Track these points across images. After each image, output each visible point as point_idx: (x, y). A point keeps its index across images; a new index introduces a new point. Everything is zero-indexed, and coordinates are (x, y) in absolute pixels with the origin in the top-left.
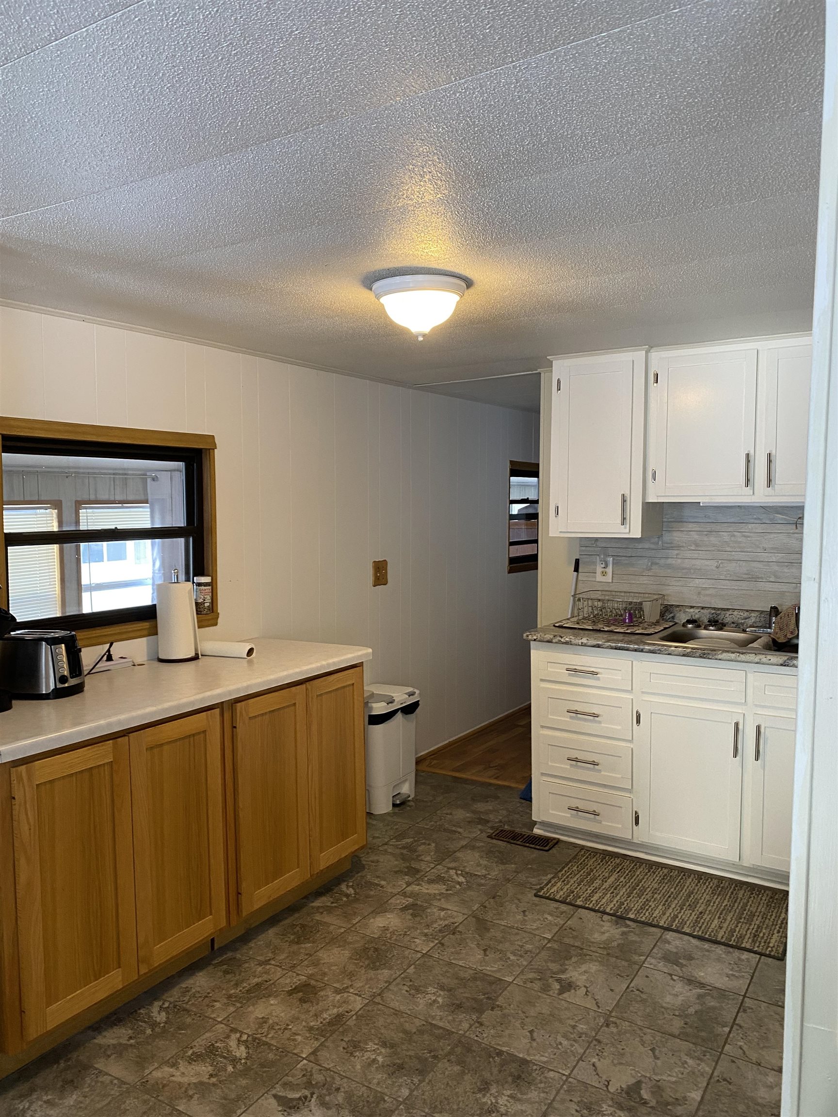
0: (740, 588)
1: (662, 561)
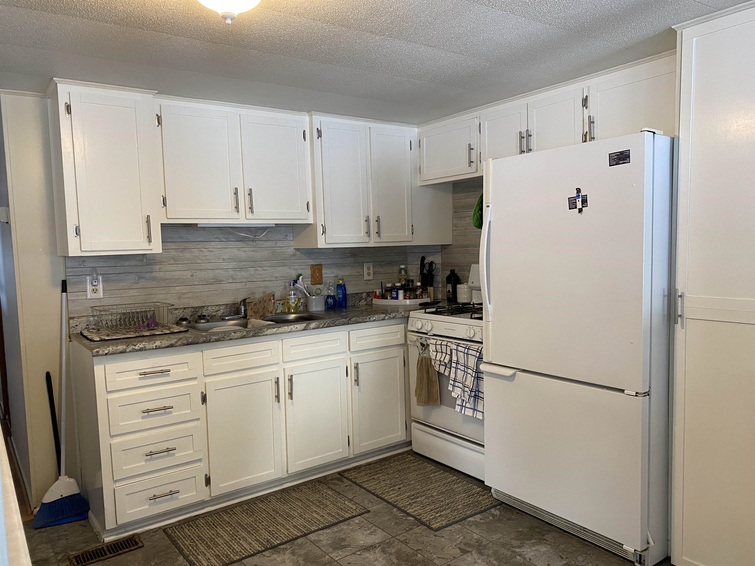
0: (210, 290)
1: (148, 275)
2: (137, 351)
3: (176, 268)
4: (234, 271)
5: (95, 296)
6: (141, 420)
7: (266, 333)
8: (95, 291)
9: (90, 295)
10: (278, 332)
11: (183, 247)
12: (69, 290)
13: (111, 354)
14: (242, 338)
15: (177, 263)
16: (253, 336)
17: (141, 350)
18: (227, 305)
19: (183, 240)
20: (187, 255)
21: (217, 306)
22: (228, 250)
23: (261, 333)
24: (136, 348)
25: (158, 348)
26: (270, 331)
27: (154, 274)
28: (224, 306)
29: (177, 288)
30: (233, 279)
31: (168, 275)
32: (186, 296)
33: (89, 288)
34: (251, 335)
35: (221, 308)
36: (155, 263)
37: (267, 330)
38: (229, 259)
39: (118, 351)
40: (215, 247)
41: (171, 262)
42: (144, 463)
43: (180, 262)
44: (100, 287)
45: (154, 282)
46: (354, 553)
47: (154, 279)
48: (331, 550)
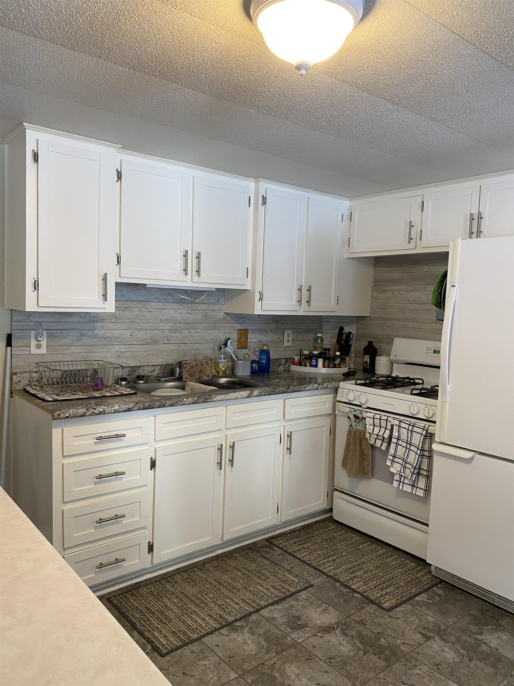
0: (147, 350)
1: (90, 333)
2: (97, 414)
3: (116, 327)
4: (169, 332)
5: (38, 351)
6: (93, 486)
7: (215, 399)
8: (39, 347)
9: (34, 350)
10: (226, 398)
11: (124, 306)
12: (13, 344)
13: (72, 417)
14: (193, 403)
15: (118, 321)
16: (203, 402)
17: (100, 413)
18: (161, 365)
19: (125, 299)
20: (128, 314)
21: (152, 366)
22: (166, 311)
23: (211, 399)
24: (96, 412)
25: (116, 412)
26: (218, 398)
27: (96, 332)
28: (159, 367)
29: (117, 347)
30: (168, 340)
31: (109, 334)
32: (124, 355)
33: (33, 343)
34: (202, 401)
35: (157, 368)
36: (97, 320)
37: (216, 396)
38: (166, 320)
39: (78, 415)
40: (154, 307)
41: (113, 321)
42: (93, 530)
43: (120, 321)
44: (44, 343)
45: (96, 340)
46: (315, 635)
47: (95, 336)
48: (289, 630)
